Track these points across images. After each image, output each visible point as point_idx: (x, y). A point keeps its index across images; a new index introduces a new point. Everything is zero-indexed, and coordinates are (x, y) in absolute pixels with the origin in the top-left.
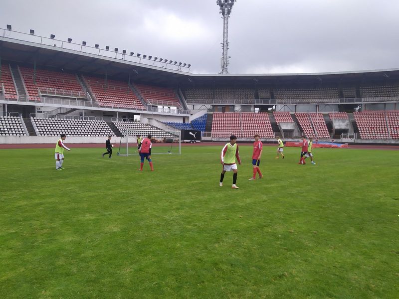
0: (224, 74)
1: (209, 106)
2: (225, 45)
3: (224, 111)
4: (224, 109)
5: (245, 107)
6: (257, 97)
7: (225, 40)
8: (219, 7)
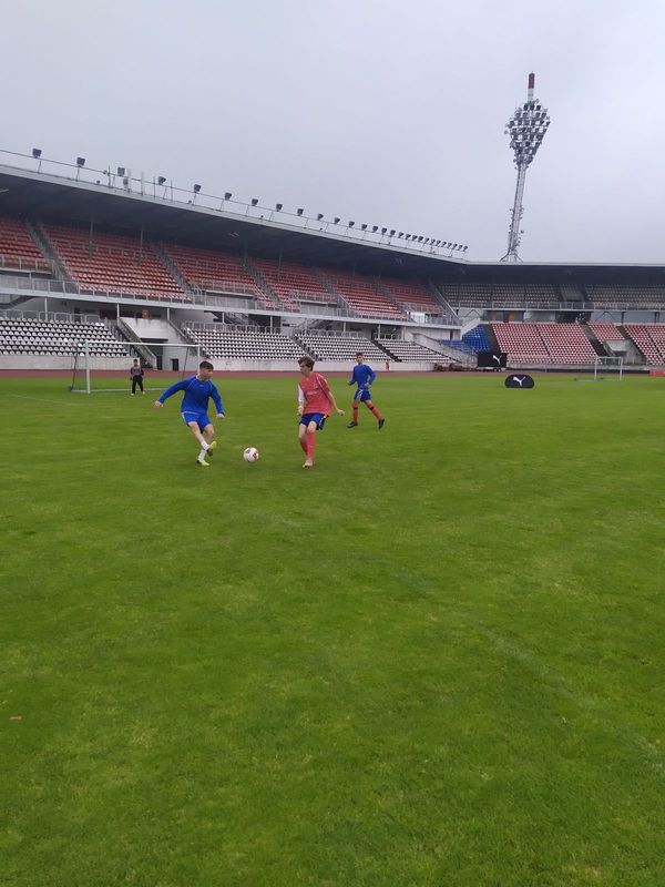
0: (510, 261)
1: (480, 311)
2: (517, 212)
3: (506, 320)
4: (506, 316)
5: (539, 315)
6: (561, 299)
7: (518, 204)
8: (513, 151)
